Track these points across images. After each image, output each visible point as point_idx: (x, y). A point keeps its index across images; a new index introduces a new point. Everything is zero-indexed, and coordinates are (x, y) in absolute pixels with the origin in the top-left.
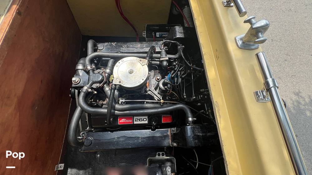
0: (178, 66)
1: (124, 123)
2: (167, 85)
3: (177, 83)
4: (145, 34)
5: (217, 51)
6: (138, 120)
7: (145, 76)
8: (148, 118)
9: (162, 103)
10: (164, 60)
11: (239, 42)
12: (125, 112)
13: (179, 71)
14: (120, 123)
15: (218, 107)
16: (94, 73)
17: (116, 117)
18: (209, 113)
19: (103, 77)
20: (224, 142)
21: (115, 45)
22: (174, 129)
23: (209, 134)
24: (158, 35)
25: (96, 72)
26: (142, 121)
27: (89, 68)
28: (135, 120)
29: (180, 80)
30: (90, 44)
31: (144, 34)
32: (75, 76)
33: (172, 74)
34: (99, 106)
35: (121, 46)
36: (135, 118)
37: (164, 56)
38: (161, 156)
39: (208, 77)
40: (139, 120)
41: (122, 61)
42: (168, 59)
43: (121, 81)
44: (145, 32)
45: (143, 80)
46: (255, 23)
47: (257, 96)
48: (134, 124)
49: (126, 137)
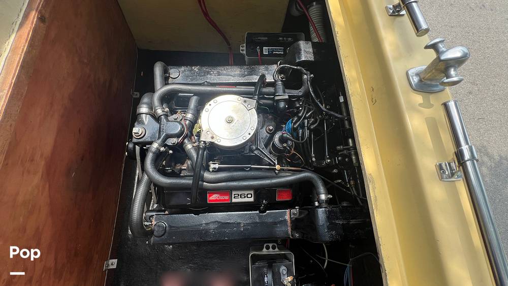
0: (304, 110)
1: (216, 200)
2: (286, 142)
3: (303, 138)
4: (245, 48)
5: (373, 90)
7: (252, 128)
8: (255, 193)
9: (278, 170)
10: (281, 99)
11: (413, 79)
12: (219, 184)
13: (305, 118)
14: (210, 201)
15: (373, 182)
16: (168, 121)
17: (204, 192)
18: (350, 185)
19: (183, 127)
20: (381, 239)
21: (197, 70)
22: (296, 211)
23: (352, 222)
24: (266, 51)
25: (171, 118)
26: (245, 197)
27: (159, 111)
28: (233, 196)
29: (307, 133)
30: (158, 70)
31: (243, 50)
32: (136, 124)
33: (295, 123)
34: (176, 173)
35: (208, 73)
36: (234, 193)
37: (280, 91)
38: (271, 249)
39: (357, 134)
40: (239, 197)
41: (215, 101)
42: (287, 97)
43: (214, 136)
44: (245, 45)
45: (249, 134)
46: (443, 52)
47: (441, 172)
48: (232, 203)
49: (219, 222)
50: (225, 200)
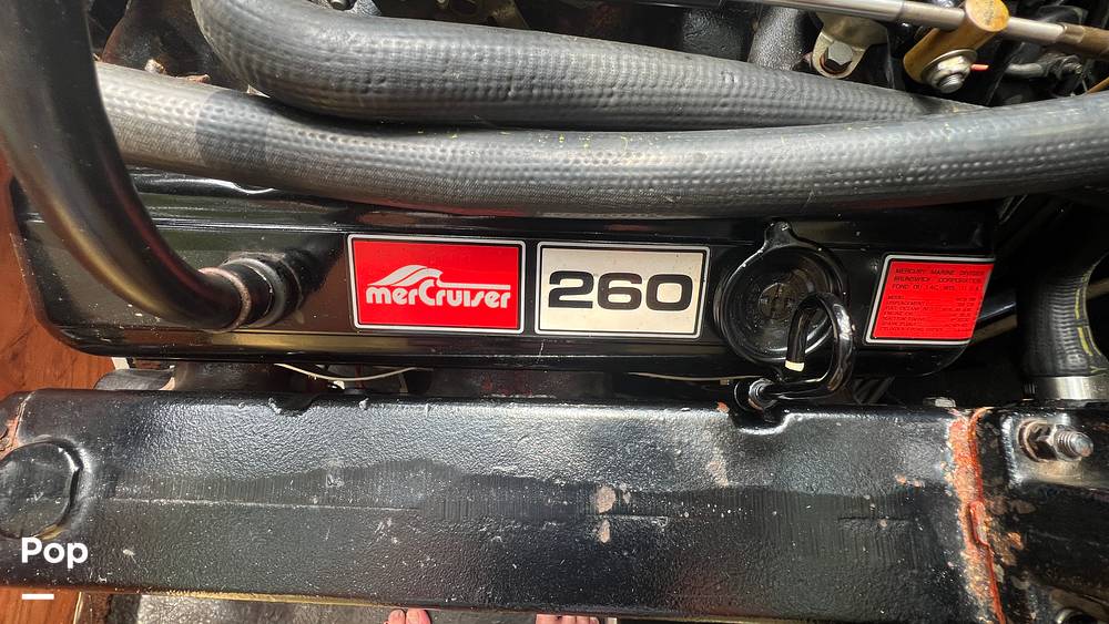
1: (418, 312)
6: (586, 289)
8: (714, 276)
14: (372, 312)
26: (634, 304)
28: (546, 288)
36: (553, 259)
40: (593, 296)
48: (531, 342)
49: (440, 471)
50: (482, 314)
